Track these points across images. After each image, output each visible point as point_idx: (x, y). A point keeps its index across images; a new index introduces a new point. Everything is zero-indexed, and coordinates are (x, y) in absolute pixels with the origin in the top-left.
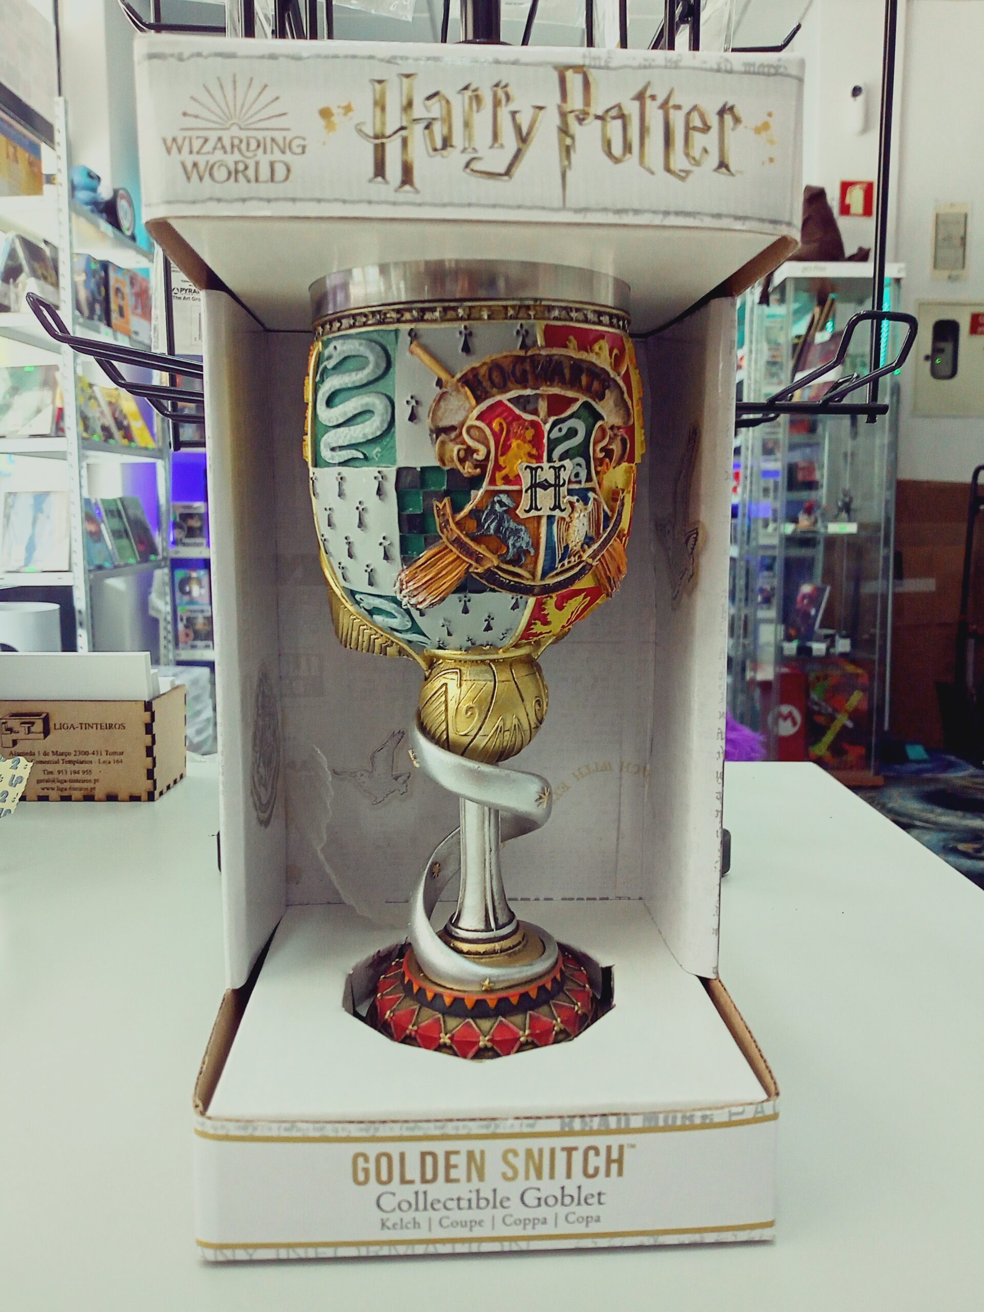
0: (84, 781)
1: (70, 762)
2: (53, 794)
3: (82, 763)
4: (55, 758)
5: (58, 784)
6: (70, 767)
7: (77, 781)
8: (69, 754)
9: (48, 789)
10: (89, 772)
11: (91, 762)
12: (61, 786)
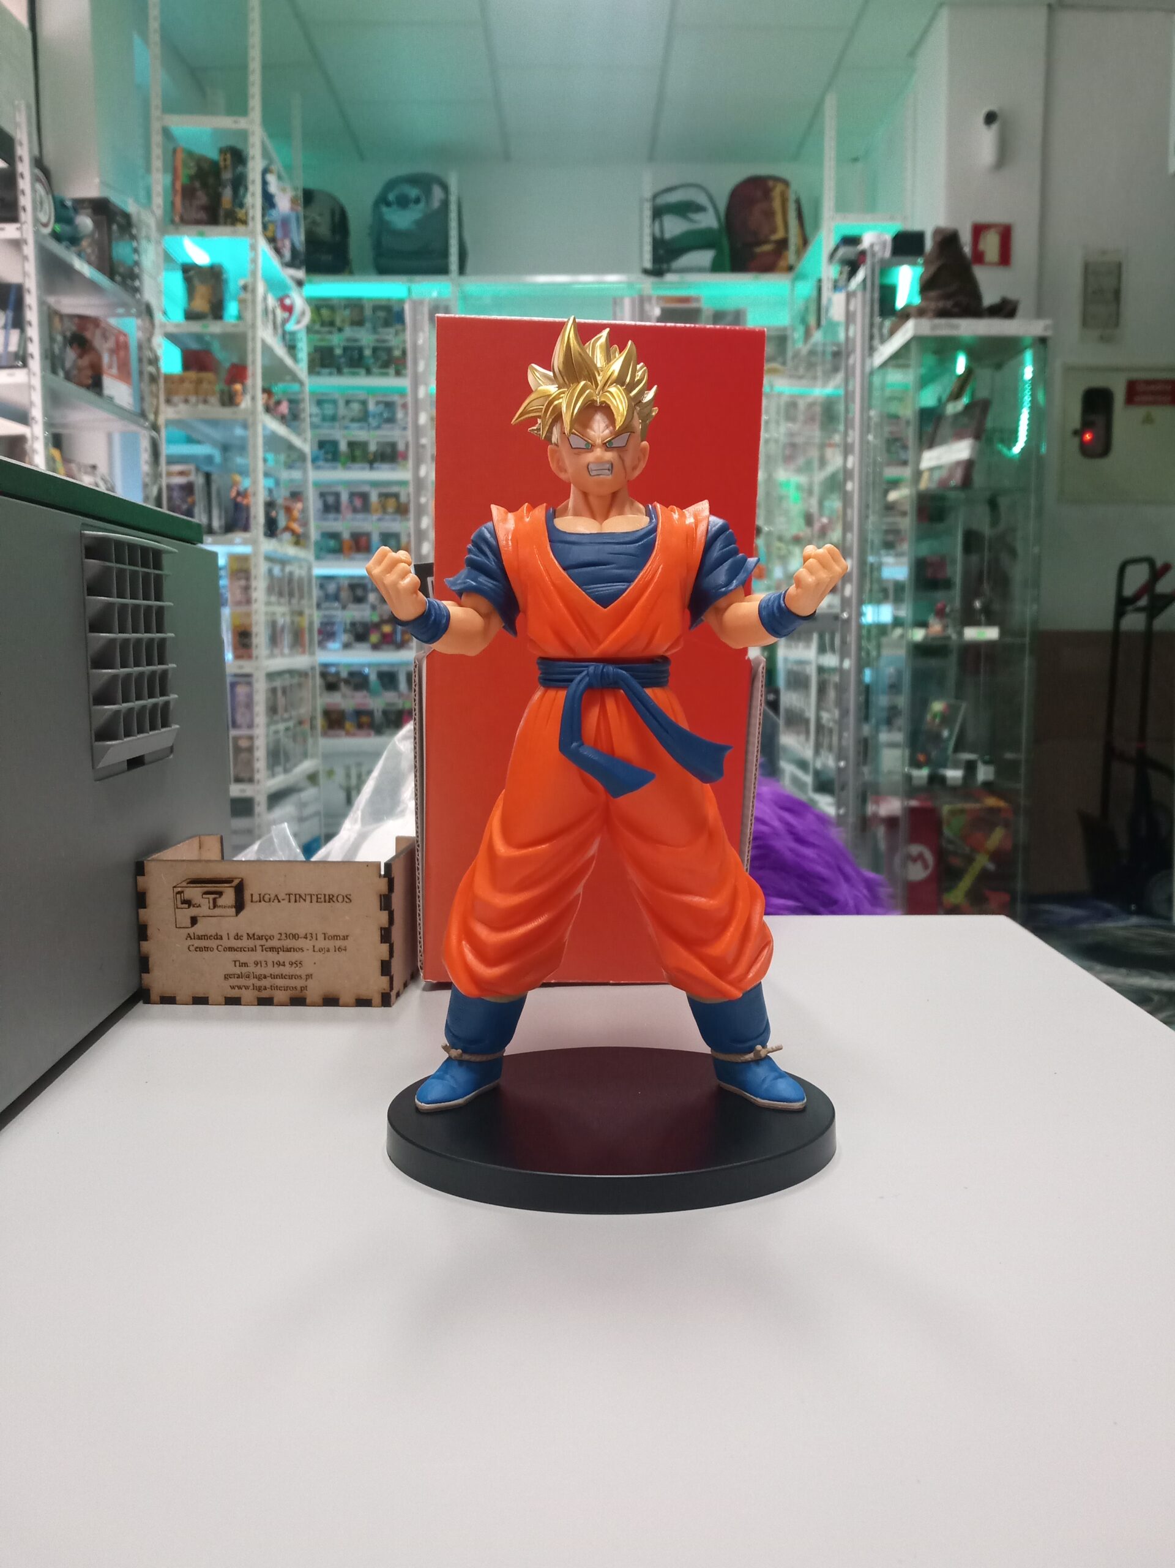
0: (291, 977)
1: (272, 949)
2: (247, 995)
3: (289, 950)
4: (251, 943)
5: (255, 981)
6: (272, 956)
7: (282, 977)
8: (271, 937)
9: (240, 988)
10: (298, 964)
11: (302, 950)
12: (258, 983)
